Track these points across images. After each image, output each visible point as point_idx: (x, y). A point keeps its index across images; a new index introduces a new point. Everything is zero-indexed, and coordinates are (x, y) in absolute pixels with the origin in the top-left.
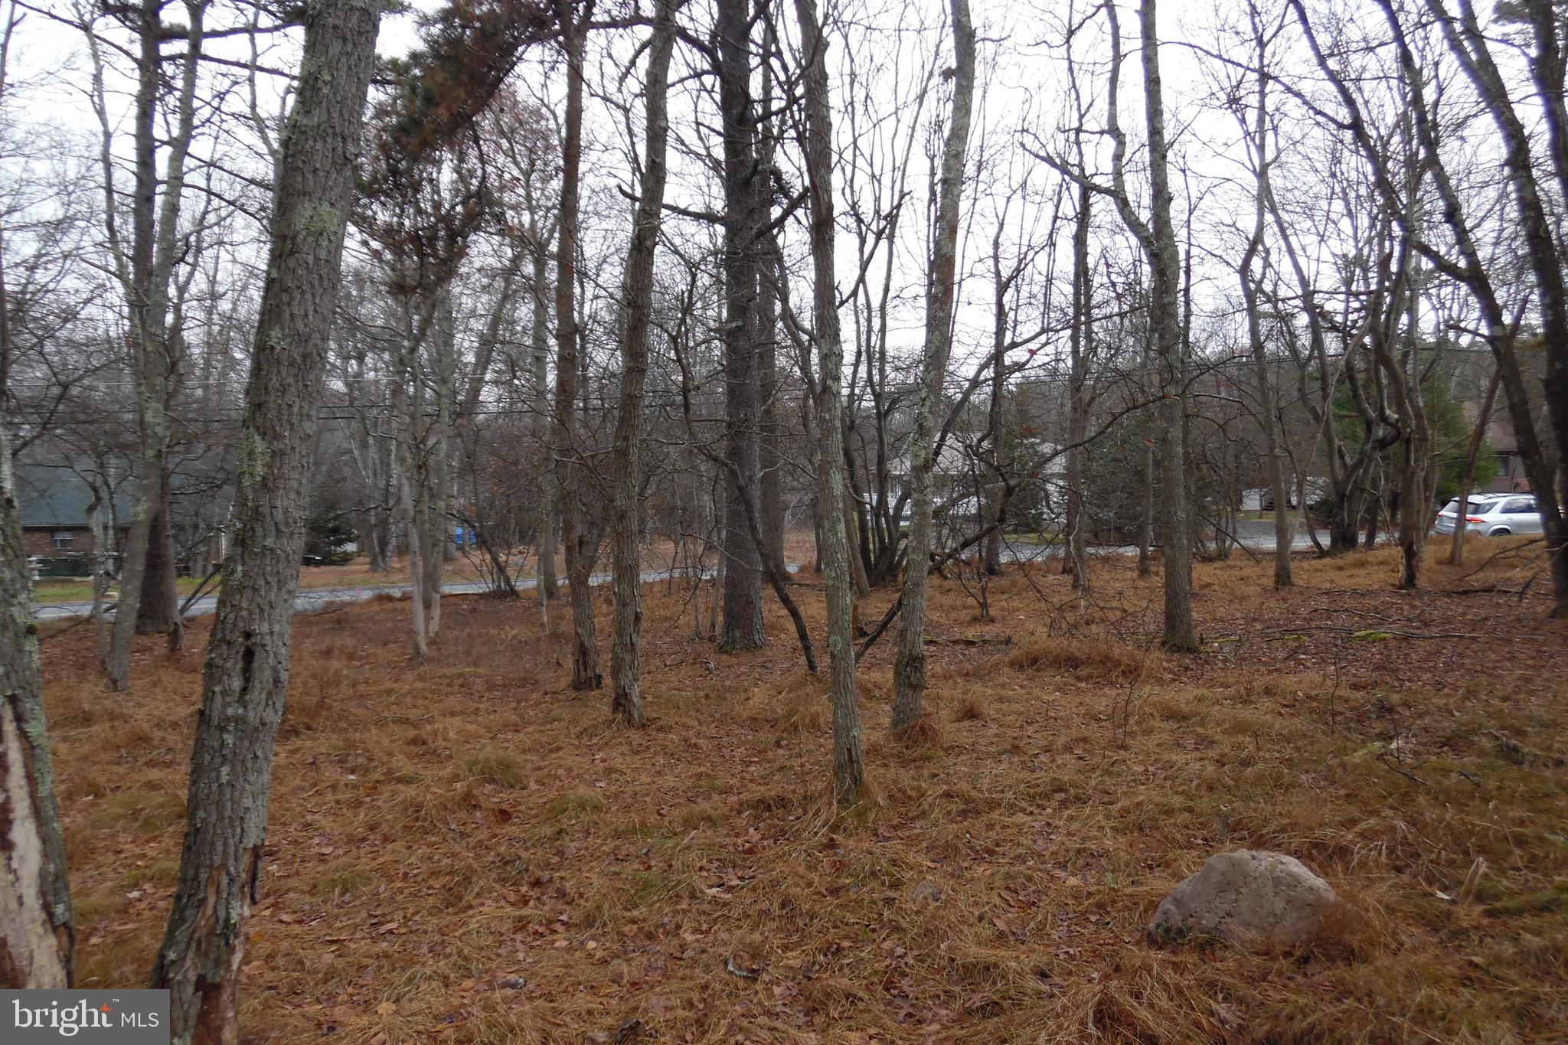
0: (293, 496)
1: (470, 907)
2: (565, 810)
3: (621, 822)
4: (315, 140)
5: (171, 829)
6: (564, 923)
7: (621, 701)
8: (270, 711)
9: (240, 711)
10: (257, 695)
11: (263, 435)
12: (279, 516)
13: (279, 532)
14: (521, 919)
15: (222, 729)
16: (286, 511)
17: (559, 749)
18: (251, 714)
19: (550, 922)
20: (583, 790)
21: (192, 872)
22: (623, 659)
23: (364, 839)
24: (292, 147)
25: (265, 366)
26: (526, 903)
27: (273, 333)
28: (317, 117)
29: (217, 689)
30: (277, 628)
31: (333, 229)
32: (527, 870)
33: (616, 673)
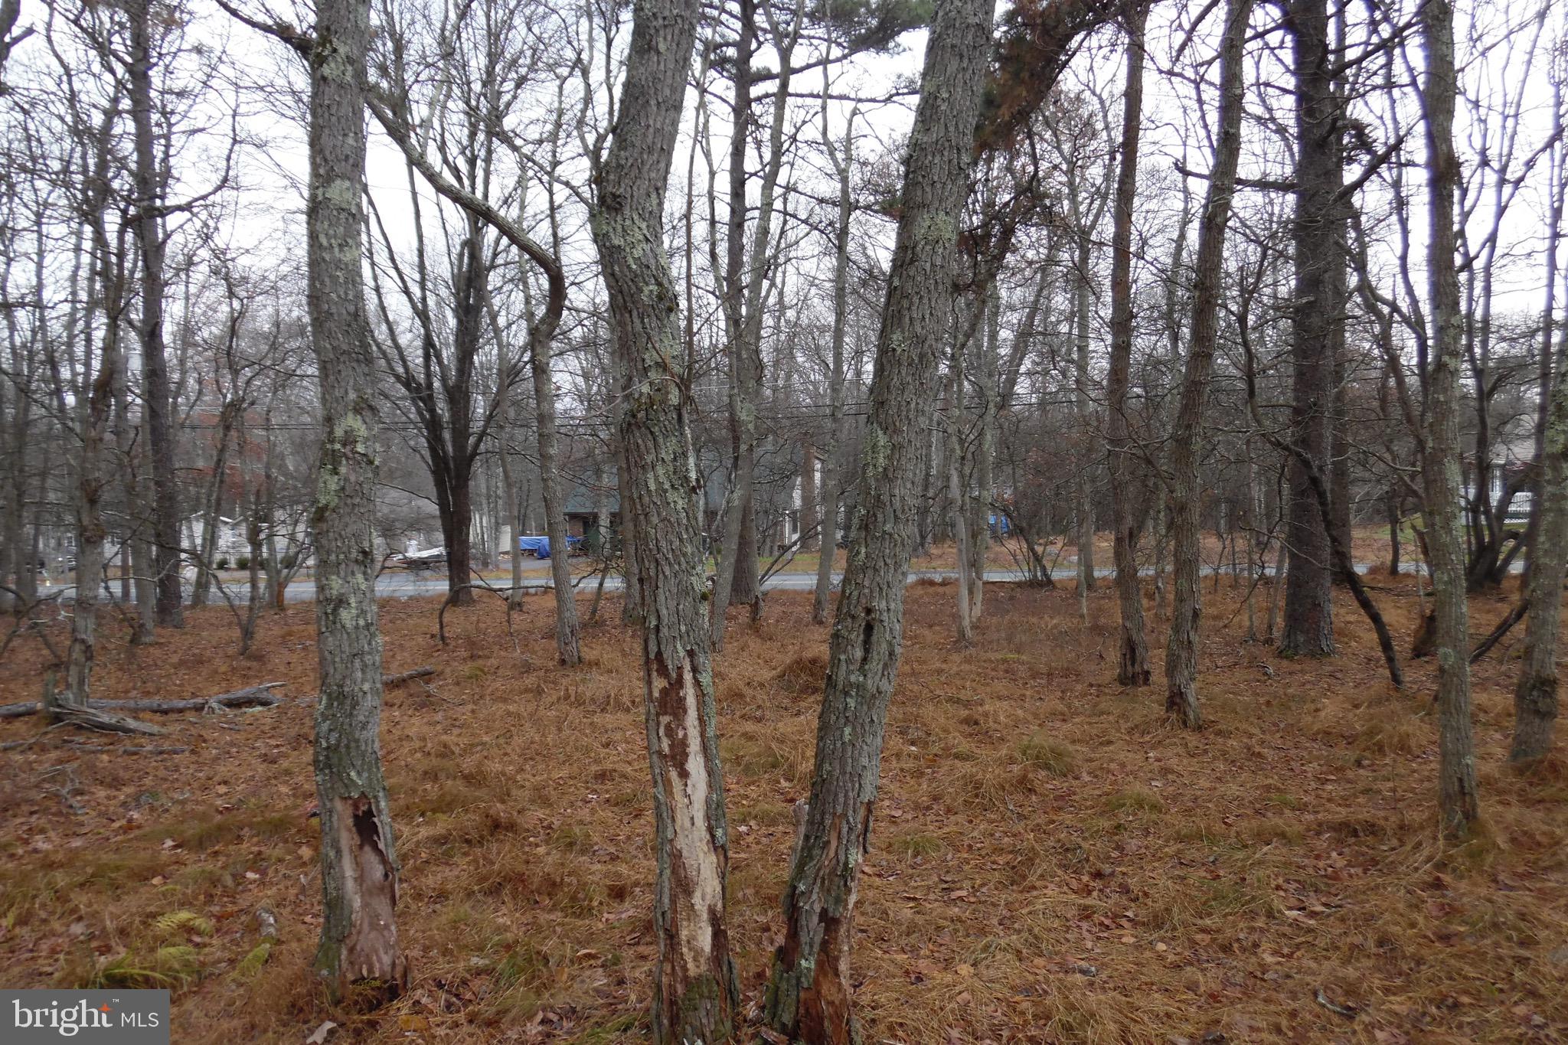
0: (909, 486)
1: (1034, 888)
2: (1124, 805)
3: (1183, 825)
4: (934, 156)
5: (766, 776)
6: (1130, 920)
7: (1175, 700)
8: (885, 681)
9: (861, 679)
10: (874, 666)
11: (885, 430)
12: (897, 504)
13: (896, 517)
14: (1086, 908)
15: (846, 694)
16: (903, 499)
17: (1110, 743)
18: (870, 682)
19: (1115, 916)
20: (1138, 788)
21: (818, 816)
22: (1179, 656)
23: (928, 808)
24: (913, 164)
25: (888, 367)
26: (1089, 893)
27: (895, 337)
28: (937, 131)
29: (843, 657)
30: (892, 606)
31: (947, 236)
32: (1087, 860)
33: (1171, 669)
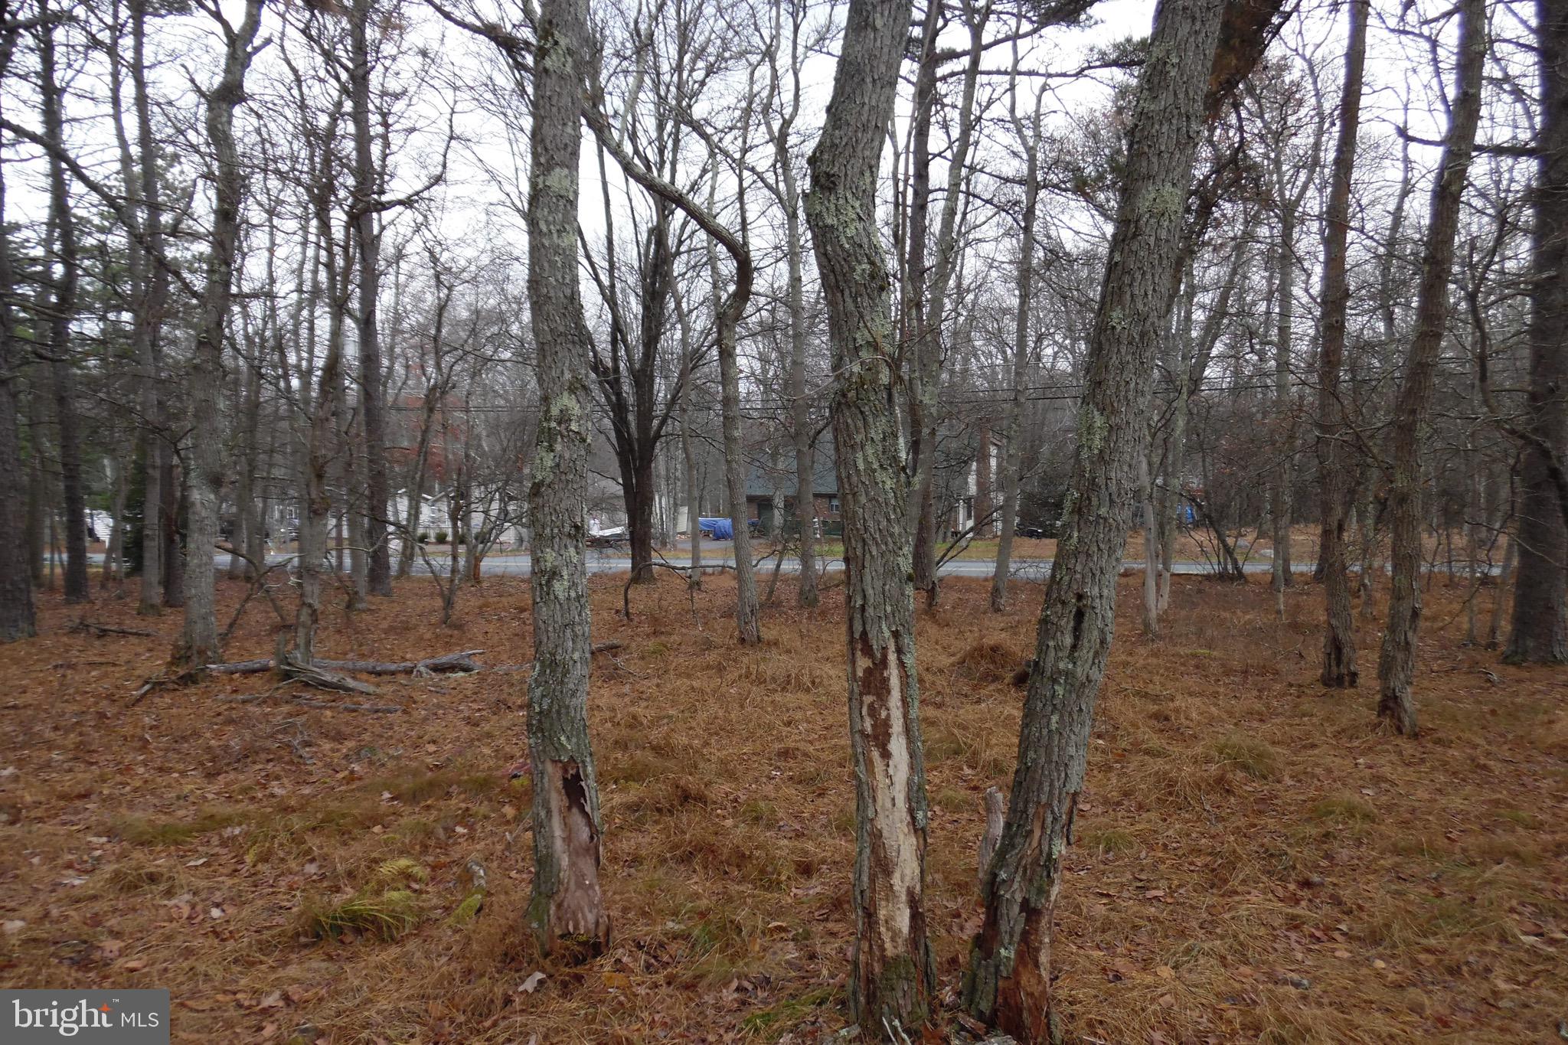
0: (1126, 468)
1: (1236, 893)
2: (1332, 812)
3: (1397, 835)
4: (1161, 124)
5: (949, 762)
6: (1344, 934)
7: (1389, 704)
8: (1095, 669)
9: (1070, 666)
10: (1085, 654)
11: (1102, 411)
12: (1113, 488)
13: (1111, 501)
14: (1294, 917)
15: (1055, 681)
16: (1119, 482)
17: (1313, 746)
18: (1079, 670)
19: (1327, 930)
20: (1348, 795)
21: (1021, 805)
22: (1394, 658)
23: (1119, 804)
24: (1138, 134)
25: (1106, 346)
26: (1297, 902)
27: (1114, 314)
28: (1165, 99)
29: (1051, 643)
30: (1105, 592)
31: (1174, 208)
32: (1294, 868)
33: (1385, 670)
